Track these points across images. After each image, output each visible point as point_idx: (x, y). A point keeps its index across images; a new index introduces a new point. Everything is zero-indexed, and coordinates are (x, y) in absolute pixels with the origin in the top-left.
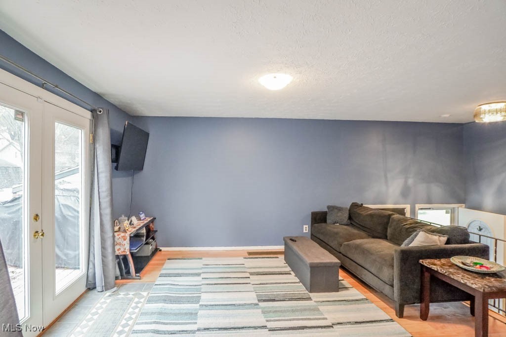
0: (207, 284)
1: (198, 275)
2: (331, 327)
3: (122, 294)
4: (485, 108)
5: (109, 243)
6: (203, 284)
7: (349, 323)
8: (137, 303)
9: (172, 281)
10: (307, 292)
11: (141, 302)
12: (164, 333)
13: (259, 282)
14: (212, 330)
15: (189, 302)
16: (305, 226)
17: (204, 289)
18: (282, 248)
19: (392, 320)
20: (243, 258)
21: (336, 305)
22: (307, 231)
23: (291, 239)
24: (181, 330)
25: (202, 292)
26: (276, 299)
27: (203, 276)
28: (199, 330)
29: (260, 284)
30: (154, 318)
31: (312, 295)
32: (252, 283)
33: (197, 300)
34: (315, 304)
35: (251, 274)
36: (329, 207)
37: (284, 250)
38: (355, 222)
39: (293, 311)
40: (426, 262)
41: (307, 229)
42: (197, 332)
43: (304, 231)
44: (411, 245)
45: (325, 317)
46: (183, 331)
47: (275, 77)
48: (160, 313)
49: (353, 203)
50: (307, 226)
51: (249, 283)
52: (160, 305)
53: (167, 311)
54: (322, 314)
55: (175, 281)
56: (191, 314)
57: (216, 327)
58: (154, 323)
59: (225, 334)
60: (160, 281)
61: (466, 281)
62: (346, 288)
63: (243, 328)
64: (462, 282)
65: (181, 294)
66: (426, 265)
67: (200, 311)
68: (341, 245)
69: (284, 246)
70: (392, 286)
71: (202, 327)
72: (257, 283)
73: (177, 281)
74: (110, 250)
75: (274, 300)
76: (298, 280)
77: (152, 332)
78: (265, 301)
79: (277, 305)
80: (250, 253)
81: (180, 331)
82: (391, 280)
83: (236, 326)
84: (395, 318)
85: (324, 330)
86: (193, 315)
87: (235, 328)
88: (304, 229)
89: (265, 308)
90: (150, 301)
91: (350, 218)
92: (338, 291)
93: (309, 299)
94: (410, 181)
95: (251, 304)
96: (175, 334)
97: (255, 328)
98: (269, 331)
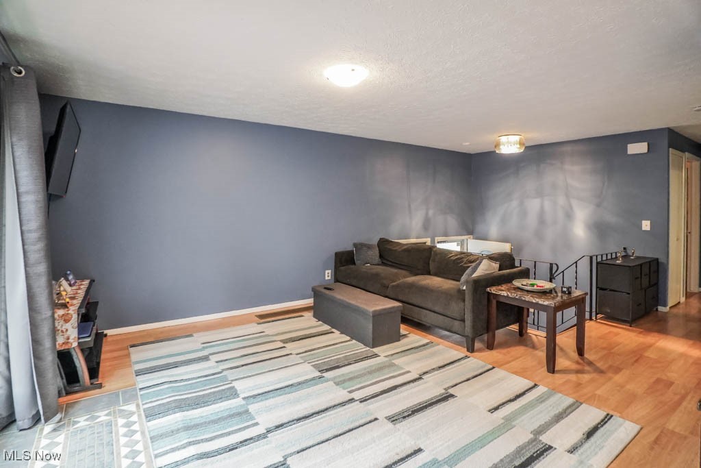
0: (231, 368)
1: (206, 358)
2: (420, 378)
3: (82, 421)
4: (503, 139)
5: (45, 330)
6: (223, 370)
7: (434, 370)
8: (128, 425)
9: (169, 376)
10: (368, 348)
11: (136, 422)
12: (218, 452)
13: (304, 350)
14: (288, 425)
15: (221, 399)
16: (327, 272)
17: (231, 375)
18: (310, 302)
19: (467, 357)
20: (256, 325)
21: (407, 355)
22: (330, 278)
23: (325, 288)
24: (242, 440)
25: (232, 381)
26: (341, 364)
27: (214, 358)
28: (269, 431)
29: (306, 352)
30: (184, 438)
31: (376, 350)
32: (294, 352)
33: (233, 393)
34: (387, 359)
35: (285, 341)
36: (355, 245)
37: (312, 305)
38: (388, 261)
39: (370, 373)
40: (493, 290)
41: (330, 275)
42: (269, 435)
43: (327, 278)
44: (474, 275)
45: (407, 369)
46: (246, 441)
47: (353, 70)
48: (187, 428)
49: (381, 239)
50: (330, 271)
51: (291, 354)
52: (178, 416)
53: (198, 421)
54: (402, 368)
55: (172, 376)
56: (239, 414)
57: (291, 419)
58: (190, 445)
59: (310, 425)
60: (143, 381)
61: (537, 300)
62: (405, 336)
63: (326, 409)
64: (534, 301)
65: (198, 392)
66: (494, 292)
67: (249, 407)
68: (388, 287)
69: (313, 299)
70: (463, 320)
71: (271, 425)
72: (301, 351)
73: (177, 375)
74: (47, 343)
75: (338, 367)
76: (348, 338)
77: (198, 459)
78: (327, 370)
79: (347, 371)
80: (261, 317)
81: (241, 442)
82: (463, 314)
83: (317, 409)
84: (468, 354)
85: (416, 383)
86: (243, 414)
87: (318, 413)
88: (326, 275)
89: (335, 378)
90: (151, 415)
91: (381, 256)
92: (399, 340)
93: (376, 356)
94: (431, 212)
95: (314, 379)
96: (236, 448)
97: (342, 404)
98: (361, 402)
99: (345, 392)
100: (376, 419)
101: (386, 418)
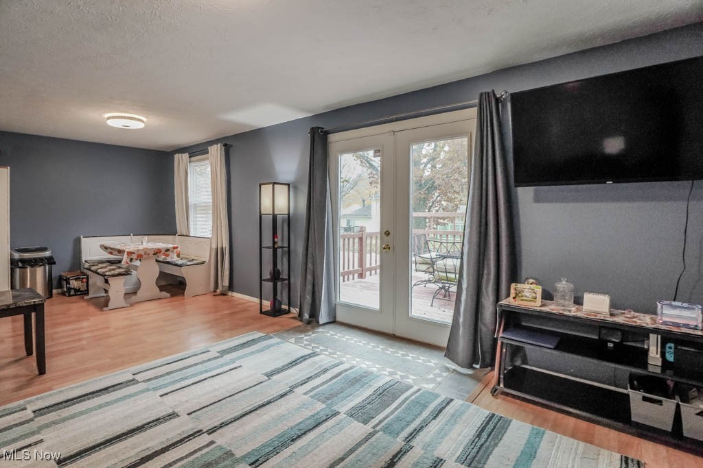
42: (288, 389)
97: (223, 425)
98: (201, 430)
99: (219, 442)
100: (188, 414)
101: (179, 416)
